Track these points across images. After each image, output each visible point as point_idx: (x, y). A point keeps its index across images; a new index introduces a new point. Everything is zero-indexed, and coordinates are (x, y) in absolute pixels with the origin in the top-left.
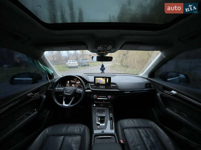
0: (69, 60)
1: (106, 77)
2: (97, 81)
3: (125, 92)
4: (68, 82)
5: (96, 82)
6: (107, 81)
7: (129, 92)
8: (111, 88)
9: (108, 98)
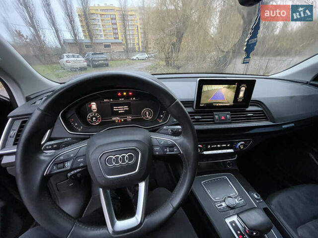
0: (65, 55)
1: (240, 83)
2: (208, 97)
3: (284, 127)
4: (94, 106)
5: (204, 101)
6: (241, 94)
7: (293, 125)
8: (249, 119)
9: (234, 149)
